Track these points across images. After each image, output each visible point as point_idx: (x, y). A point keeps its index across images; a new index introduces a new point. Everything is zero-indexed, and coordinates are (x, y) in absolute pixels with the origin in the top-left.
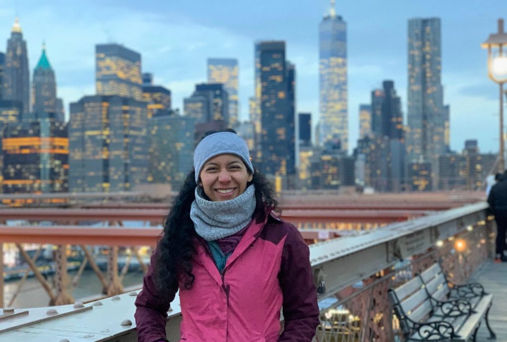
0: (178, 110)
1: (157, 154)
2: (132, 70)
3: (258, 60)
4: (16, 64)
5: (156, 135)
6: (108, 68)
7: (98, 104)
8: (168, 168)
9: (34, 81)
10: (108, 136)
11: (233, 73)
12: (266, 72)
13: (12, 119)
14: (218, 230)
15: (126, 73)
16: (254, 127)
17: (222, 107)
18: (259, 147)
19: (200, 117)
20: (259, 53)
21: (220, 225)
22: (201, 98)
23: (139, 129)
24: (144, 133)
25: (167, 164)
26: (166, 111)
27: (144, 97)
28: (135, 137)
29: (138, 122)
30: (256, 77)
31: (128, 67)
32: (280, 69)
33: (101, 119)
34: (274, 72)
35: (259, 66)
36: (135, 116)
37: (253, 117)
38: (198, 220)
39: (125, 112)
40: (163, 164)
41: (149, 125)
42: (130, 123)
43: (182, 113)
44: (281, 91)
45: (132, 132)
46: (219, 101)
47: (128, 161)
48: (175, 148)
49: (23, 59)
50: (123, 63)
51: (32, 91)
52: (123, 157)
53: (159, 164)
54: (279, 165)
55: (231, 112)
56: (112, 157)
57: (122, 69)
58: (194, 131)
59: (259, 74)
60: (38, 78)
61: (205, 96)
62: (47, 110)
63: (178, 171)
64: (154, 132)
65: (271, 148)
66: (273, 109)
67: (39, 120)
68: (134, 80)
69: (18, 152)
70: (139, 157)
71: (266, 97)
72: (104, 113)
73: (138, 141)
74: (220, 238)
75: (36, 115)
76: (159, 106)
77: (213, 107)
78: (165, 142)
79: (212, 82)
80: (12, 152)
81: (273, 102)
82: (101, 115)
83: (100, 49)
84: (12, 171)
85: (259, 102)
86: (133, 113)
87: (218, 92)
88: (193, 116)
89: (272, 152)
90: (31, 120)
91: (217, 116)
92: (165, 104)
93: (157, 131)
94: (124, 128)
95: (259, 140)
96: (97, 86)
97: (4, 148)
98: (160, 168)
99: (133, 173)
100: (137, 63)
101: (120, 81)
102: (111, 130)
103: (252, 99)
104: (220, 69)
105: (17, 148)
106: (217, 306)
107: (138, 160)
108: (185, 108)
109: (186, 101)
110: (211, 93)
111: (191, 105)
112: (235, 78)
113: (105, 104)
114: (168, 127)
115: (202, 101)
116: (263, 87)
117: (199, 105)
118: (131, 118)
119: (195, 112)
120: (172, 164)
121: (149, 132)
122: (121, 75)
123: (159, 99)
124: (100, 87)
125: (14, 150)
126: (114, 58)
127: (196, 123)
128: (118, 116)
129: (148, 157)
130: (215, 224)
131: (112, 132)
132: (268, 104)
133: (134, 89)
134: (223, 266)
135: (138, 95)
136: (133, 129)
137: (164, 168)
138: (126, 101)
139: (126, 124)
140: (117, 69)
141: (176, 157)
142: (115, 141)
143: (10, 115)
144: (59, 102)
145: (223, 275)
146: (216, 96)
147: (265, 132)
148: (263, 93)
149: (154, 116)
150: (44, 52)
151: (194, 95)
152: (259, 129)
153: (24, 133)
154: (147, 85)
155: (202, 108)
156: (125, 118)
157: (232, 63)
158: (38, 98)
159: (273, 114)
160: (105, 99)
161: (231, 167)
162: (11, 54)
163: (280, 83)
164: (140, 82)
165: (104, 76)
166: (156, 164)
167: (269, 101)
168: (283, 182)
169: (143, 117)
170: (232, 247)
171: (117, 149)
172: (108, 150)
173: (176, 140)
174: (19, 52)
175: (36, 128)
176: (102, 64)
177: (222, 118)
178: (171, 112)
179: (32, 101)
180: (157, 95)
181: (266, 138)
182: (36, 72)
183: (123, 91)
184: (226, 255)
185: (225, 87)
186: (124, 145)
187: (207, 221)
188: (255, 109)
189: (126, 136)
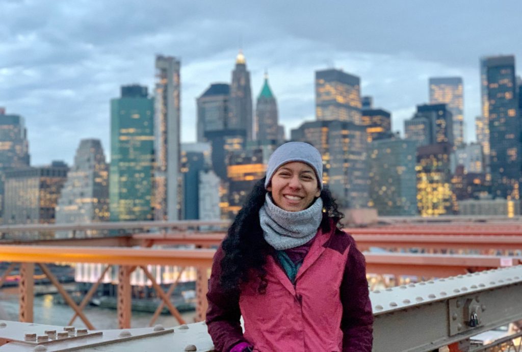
0: (398, 133)
1: (377, 178)
2: (351, 94)
3: (485, 77)
4: (240, 94)
5: (377, 159)
6: (328, 93)
7: (318, 130)
8: (389, 192)
9: (257, 110)
10: (328, 162)
11: (457, 93)
12: (494, 89)
13: (237, 147)
14: (288, 239)
15: (345, 97)
16: (482, 148)
17: (446, 128)
18: (488, 169)
19: (422, 139)
20: (485, 70)
21: (290, 234)
22: (423, 119)
23: (359, 154)
24: (363, 157)
25: (388, 189)
26: (387, 135)
27: (364, 121)
28: (355, 161)
29: (357, 146)
30: (482, 96)
31: (348, 92)
32: (510, 85)
33: (321, 144)
34: (503, 88)
35: (486, 83)
36: (354, 141)
37: (481, 137)
38: (269, 228)
39: (345, 136)
40: (384, 188)
41: (369, 149)
42: (350, 147)
43: (403, 136)
44: (511, 108)
45: (352, 157)
46: (443, 122)
47: (348, 186)
48: (396, 172)
49: (247, 89)
50: (341, 88)
51: (255, 119)
52: (342, 182)
53: (380, 189)
54: (512, 189)
55: (456, 132)
56: (332, 183)
57: (341, 94)
58: (416, 154)
59: (486, 92)
60: (262, 107)
61: (427, 117)
62: (269, 137)
63: (400, 196)
64: (374, 156)
65: (501, 170)
66: (503, 129)
67: (262, 147)
68: (353, 104)
69: (242, 179)
70: (360, 182)
71: (494, 116)
72: (324, 138)
73: (358, 166)
74: (290, 247)
75: (259, 143)
76: (379, 130)
77: (436, 129)
78: (386, 166)
79: (434, 102)
80: (236, 180)
81: (503, 120)
82: (321, 140)
83: (320, 75)
84: (237, 197)
85: (487, 122)
86: (352, 137)
87: (441, 113)
88: (414, 138)
89: (502, 174)
90: (254, 148)
91: (440, 138)
92: (384, 127)
93: (377, 155)
94: (344, 152)
95: (488, 161)
96: (317, 112)
97: (229, 176)
98: (381, 193)
99: (353, 198)
100: (356, 87)
101: (339, 105)
102: (331, 155)
103: (478, 119)
104: (443, 89)
105: (241, 175)
106: (290, 316)
107: (359, 185)
108: (406, 131)
109: (407, 124)
110: (434, 114)
111: (412, 127)
112: (460, 96)
113: (325, 129)
114: (388, 151)
115: (424, 123)
116: (490, 105)
117: (421, 127)
118: (350, 142)
119: (417, 134)
120: (393, 188)
121: (369, 156)
122: (340, 99)
123: (379, 122)
124: (320, 114)
125: (239, 177)
126: (333, 83)
127: (418, 145)
128: (337, 140)
129: (369, 182)
130: (285, 233)
131: (332, 158)
132: (496, 124)
133: (353, 112)
134: (294, 277)
135: (357, 119)
136: (353, 153)
137: (385, 192)
138: (345, 125)
139: (346, 149)
140: (336, 94)
141: (398, 180)
142: (335, 166)
143: (235, 144)
144: (281, 130)
145: (295, 284)
146: (439, 117)
147: (494, 153)
148: (491, 112)
149: (374, 139)
150: (266, 81)
151: (416, 116)
152: (487, 150)
153: (247, 161)
154: (366, 108)
155: (424, 130)
156: (345, 143)
157: (456, 82)
158: (261, 126)
159: (502, 134)
160: (325, 124)
161: (303, 176)
162: (235, 85)
163: (510, 100)
164: (359, 105)
165: (324, 101)
166: (377, 189)
167: (498, 119)
168: (515, 206)
169: (363, 141)
170: (301, 257)
171: (337, 174)
172: (328, 175)
173: (398, 164)
174: (243, 82)
175: (259, 155)
176: (322, 90)
177: (446, 140)
178: (391, 135)
179: (255, 128)
180: (377, 119)
181: (495, 160)
182: (259, 101)
183: (343, 116)
184: (296, 265)
185: (448, 108)
186: (344, 170)
187: (277, 231)
188: (483, 129)
189: (346, 161)
